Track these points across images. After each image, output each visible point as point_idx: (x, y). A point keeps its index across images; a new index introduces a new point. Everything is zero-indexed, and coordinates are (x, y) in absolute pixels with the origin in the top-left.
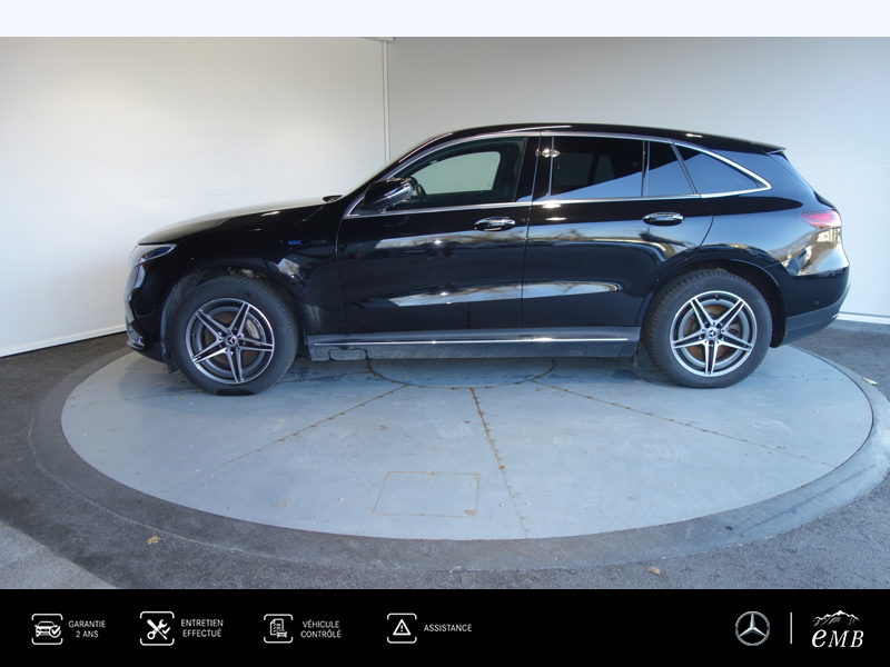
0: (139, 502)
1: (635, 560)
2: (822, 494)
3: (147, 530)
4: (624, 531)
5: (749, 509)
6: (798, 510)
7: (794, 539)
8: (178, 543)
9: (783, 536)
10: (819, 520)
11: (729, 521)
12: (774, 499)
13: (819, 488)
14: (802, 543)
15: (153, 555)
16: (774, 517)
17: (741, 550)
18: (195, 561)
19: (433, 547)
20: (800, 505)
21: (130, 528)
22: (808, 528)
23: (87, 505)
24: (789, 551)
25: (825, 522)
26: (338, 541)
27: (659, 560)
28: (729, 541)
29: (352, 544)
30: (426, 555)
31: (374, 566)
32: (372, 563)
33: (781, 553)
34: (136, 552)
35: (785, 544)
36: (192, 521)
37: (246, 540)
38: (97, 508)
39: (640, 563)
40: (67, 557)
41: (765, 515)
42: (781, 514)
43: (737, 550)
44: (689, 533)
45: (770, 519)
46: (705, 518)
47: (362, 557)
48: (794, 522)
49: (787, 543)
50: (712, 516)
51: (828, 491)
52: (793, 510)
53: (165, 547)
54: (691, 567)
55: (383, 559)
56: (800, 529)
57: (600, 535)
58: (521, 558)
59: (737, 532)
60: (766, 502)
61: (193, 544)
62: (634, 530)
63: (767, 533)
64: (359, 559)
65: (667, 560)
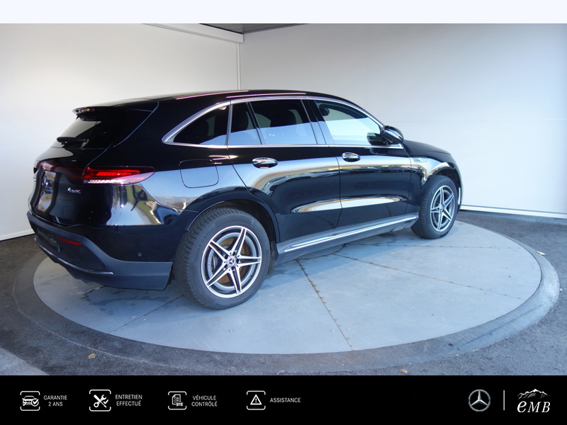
0: (83, 332)
1: (392, 365)
2: (508, 323)
3: (88, 350)
4: (386, 347)
5: (463, 332)
6: (494, 333)
7: (491, 351)
8: (107, 358)
9: (484, 350)
10: (506, 339)
11: (451, 341)
12: (479, 327)
13: (507, 320)
14: (496, 354)
15: (92, 365)
16: (479, 338)
17: (458, 359)
18: (118, 369)
19: (267, 358)
20: (495, 330)
21: (77, 348)
22: (500, 345)
23: (50, 335)
24: (487, 358)
25: (510, 340)
26: (208, 355)
27: (407, 365)
28: (450, 353)
29: (217, 357)
30: (263, 364)
31: (230, 371)
32: (229, 369)
33: (483, 360)
34: (81, 364)
35: (485, 354)
36: (116, 344)
37: (150, 355)
38: (57, 336)
39: (395, 367)
40: (38, 367)
41: (473, 336)
42: (483, 335)
43: (456, 358)
44: (426, 348)
45: (476, 339)
46: (436, 339)
47: (223, 365)
48: (491, 340)
49: (486, 354)
50: (441, 337)
51: (513, 321)
52: (491, 333)
53: (99, 360)
54: (427, 369)
55: (236, 366)
56: (494, 345)
57: (371, 350)
58: (321, 365)
59: (455, 347)
60: (473, 328)
61: (117, 358)
62: (392, 347)
63: (475, 347)
64: (221, 367)
65: (412, 365)
